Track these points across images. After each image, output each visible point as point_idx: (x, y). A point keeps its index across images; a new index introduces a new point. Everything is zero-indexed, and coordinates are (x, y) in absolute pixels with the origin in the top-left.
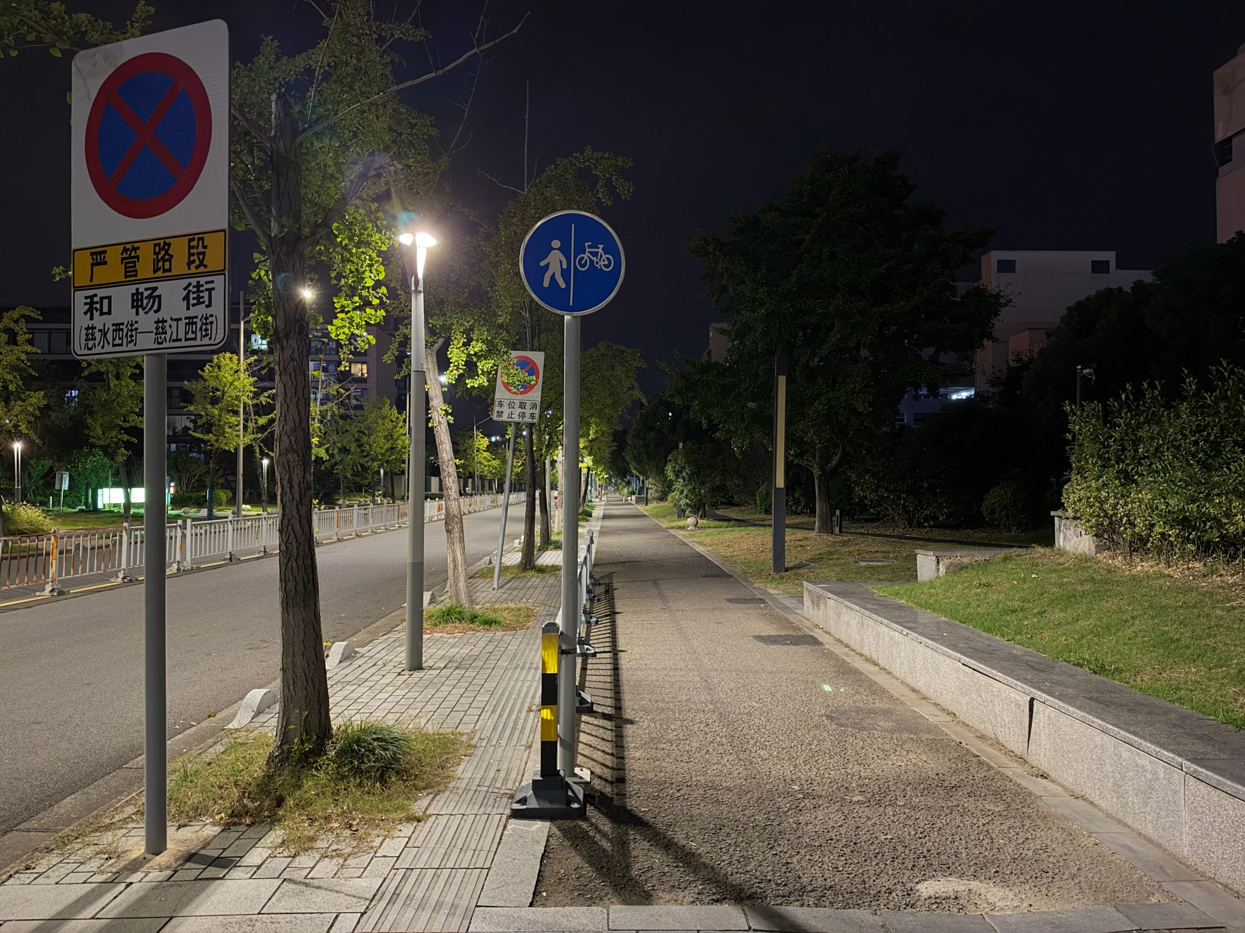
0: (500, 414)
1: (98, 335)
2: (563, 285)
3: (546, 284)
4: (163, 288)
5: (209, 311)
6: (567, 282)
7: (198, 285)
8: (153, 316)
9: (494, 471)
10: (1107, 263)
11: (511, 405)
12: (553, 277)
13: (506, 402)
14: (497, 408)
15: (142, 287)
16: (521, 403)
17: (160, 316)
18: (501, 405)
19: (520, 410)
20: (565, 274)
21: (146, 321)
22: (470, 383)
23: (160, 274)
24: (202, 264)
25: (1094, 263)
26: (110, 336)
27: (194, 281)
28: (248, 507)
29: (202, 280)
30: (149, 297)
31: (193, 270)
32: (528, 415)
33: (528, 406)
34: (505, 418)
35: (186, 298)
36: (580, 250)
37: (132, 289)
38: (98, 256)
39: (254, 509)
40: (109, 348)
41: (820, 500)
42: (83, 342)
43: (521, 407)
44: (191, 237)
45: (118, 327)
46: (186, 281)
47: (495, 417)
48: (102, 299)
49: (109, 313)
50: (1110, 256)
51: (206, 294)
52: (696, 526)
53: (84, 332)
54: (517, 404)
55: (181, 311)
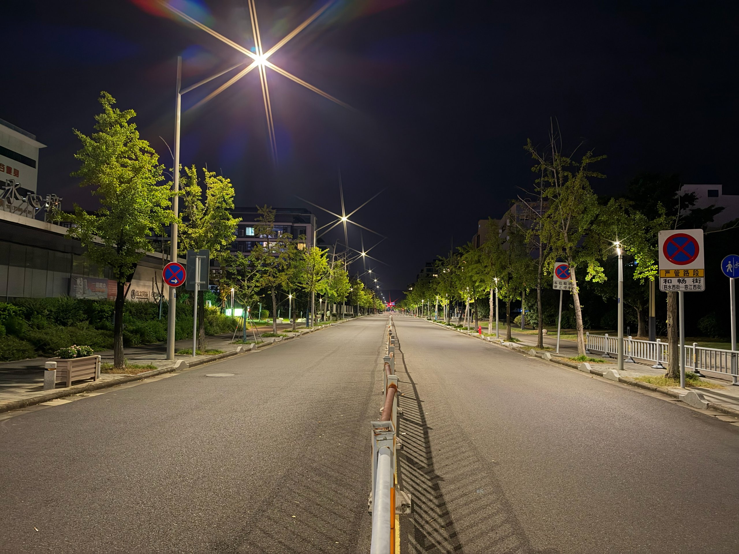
0: (556, 287)
1: (668, 287)
2: (731, 271)
3: (728, 271)
4: (686, 279)
5: (700, 284)
6: (732, 270)
7: (696, 279)
8: (684, 284)
11: (560, 283)
12: (729, 270)
13: (558, 282)
14: (554, 285)
15: (680, 278)
16: (564, 283)
17: (686, 284)
19: (564, 285)
20: (732, 269)
21: (682, 285)
23: (686, 276)
24: (697, 275)
25: (709, 191)
26: (671, 287)
27: (695, 278)
29: (698, 278)
30: (683, 281)
31: (695, 276)
32: (567, 287)
33: (567, 284)
34: (558, 288)
35: (693, 281)
36: (735, 263)
37: (678, 279)
38: (667, 272)
40: (672, 290)
43: (564, 284)
44: (694, 270)
45: (674, 286)
46: (693, 278)
47: (554, 288)
48: (669, 280)
49: (671, 283)
50: (719, 187)
51: (699, 281)
53: (663, 286)
54: (563, 283)
55: (692, 284)
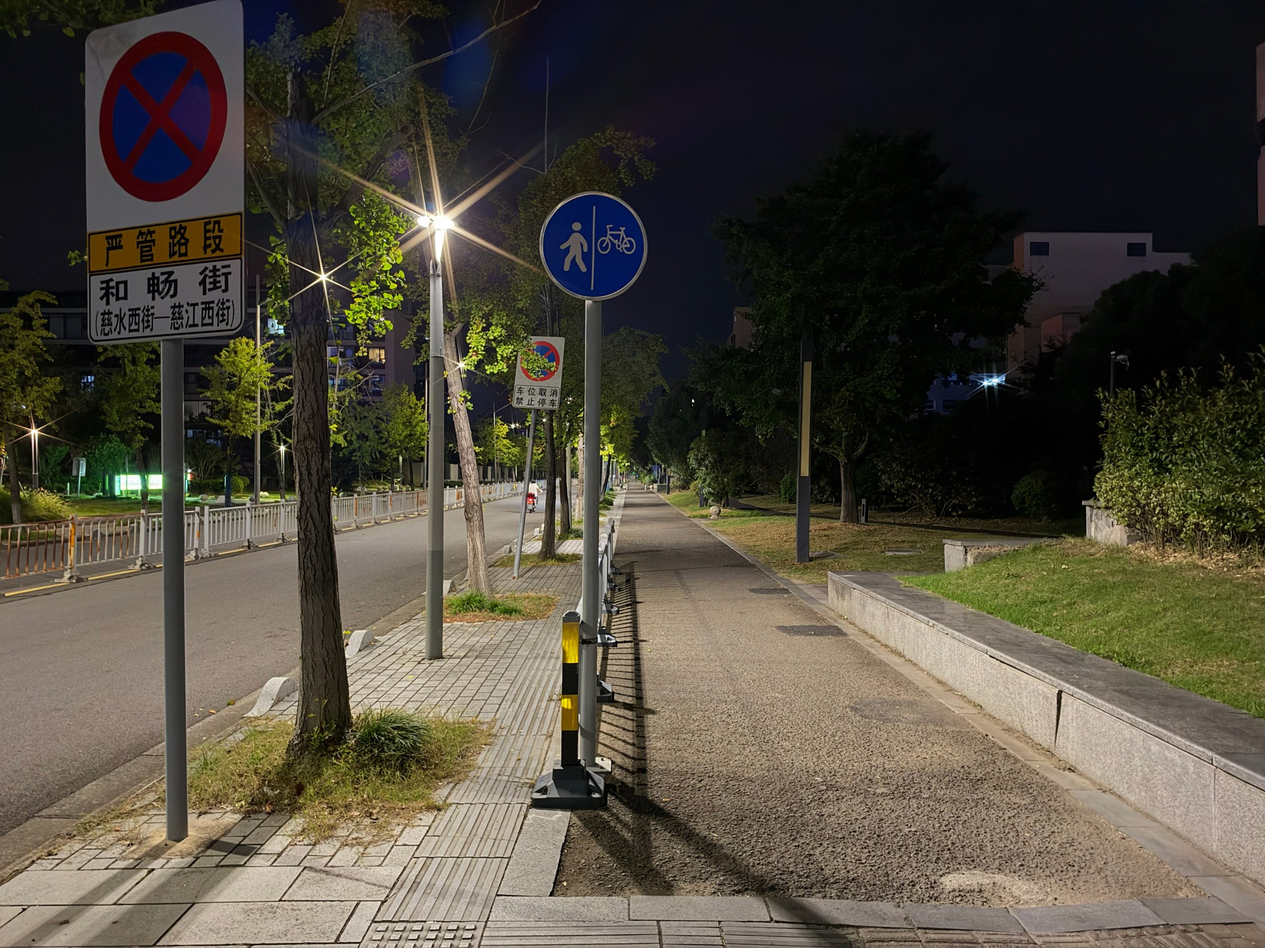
0: (520, 400)
1: (114, 320)
2: (583, 269)
3: (567, 268)
4: (179, 272)
5: (226, 296)
6: (588, 265)
7: (215, 269)
8: (169, 301)
9: (514, 458)
10: (1144, 245)
11: (531, 392)
12: (573, 261)
13: (526, 389)
14: (516, 395)
15: (158, 272)
16: (541, 390)
17: (176, 300)
18: (520, 391)
19: (540, 397)
20: (586, 257)
21: (163, 306)
22: (489, 369)
23: (176, 258)
24: (218, 248)
25: (1130, 245)
26: (126, 321)
27: (210, 266)
28: (266, 494)
29: (219, 265)
30: (166, 281)
31: (209, 254)
32: (548, 402)
33: (548, 393)
34: (524, 405)
35: (203, 283)
36: (602, 233)
37: (148, 273)
38: (114, 240)
39: (272, 496)
40: (125, 334)
41: (846, 489)
42: (99, 328)
43: (541, 394)
44: (207, 220)
45: (134, 312)
46: (202, 266)
47: (515, 404)
48: (118, 283)
49: (125, 298)
50: (1146, 238)
51: (222, 279)
52: (718, 515)
53: (100, 317)
54: (537, 391)
55: (198, 296)
